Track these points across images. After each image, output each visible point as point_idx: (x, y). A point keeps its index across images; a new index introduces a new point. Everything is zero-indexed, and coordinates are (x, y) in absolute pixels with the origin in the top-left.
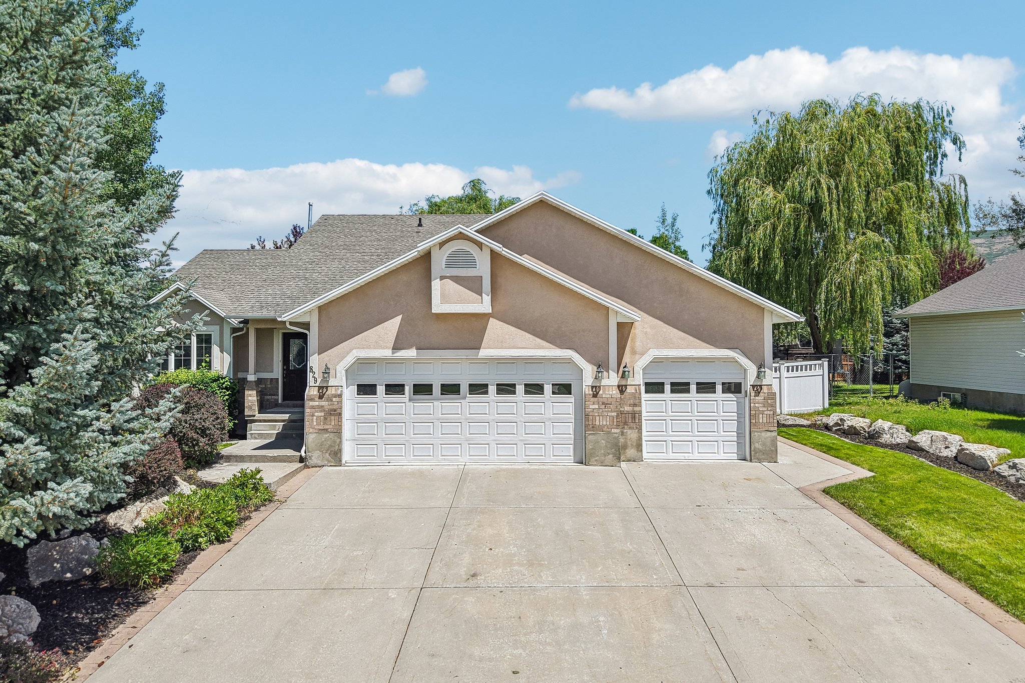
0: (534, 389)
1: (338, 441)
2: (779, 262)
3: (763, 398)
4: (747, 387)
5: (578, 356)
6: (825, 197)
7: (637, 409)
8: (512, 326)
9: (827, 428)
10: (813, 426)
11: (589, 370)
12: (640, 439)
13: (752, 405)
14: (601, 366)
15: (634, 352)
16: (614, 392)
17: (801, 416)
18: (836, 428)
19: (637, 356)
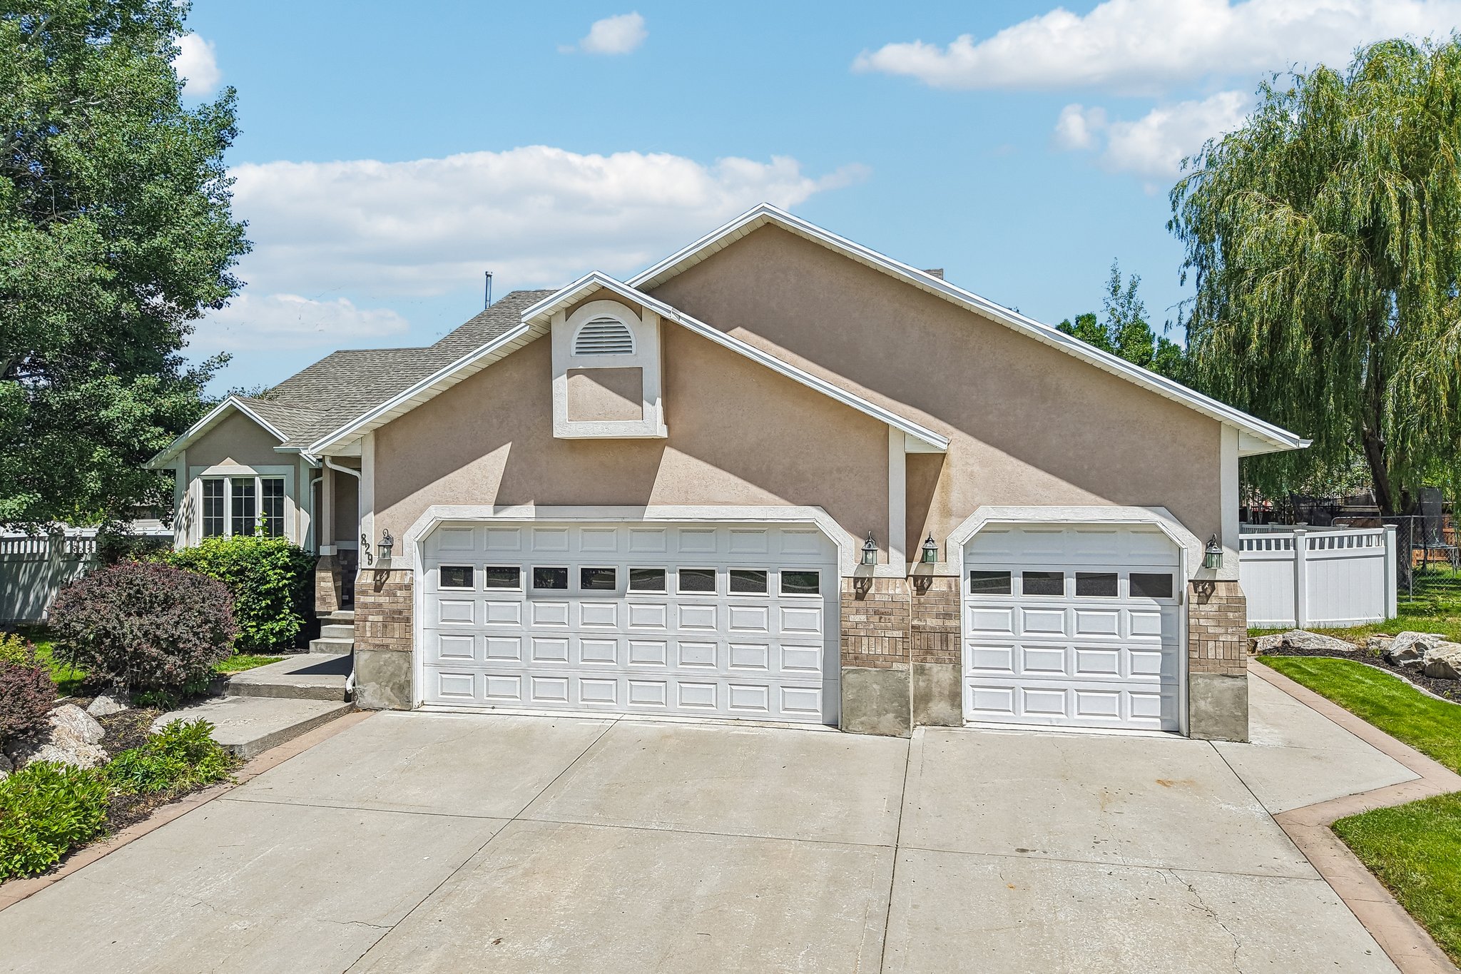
0: (749, 580)
1: (406, 665)
2: (1299, 345)
3: (1216, 607)
4: (1183, 584)
5: (828, 518)
6: (1393, 215)
7: (951, 623)
8: (706, 461)
9: (1389, 660)
10: (1361, 655)
11: (849, 547)
12: (957, 682)
13: (1192, 621)
14: (874, 538)
15: (946, 512)
16: (898, 591)
17: (1337, 632)
18: (1407, 662)
19: (953, 521)
